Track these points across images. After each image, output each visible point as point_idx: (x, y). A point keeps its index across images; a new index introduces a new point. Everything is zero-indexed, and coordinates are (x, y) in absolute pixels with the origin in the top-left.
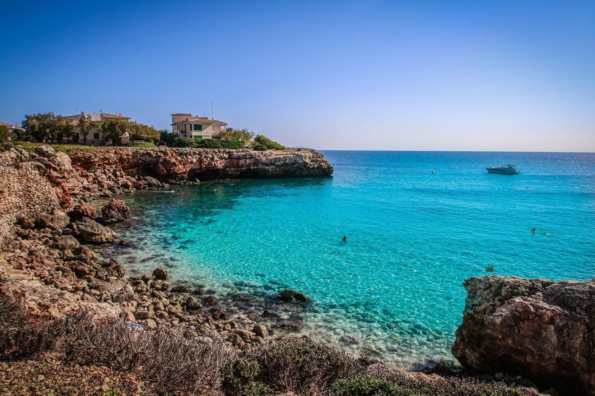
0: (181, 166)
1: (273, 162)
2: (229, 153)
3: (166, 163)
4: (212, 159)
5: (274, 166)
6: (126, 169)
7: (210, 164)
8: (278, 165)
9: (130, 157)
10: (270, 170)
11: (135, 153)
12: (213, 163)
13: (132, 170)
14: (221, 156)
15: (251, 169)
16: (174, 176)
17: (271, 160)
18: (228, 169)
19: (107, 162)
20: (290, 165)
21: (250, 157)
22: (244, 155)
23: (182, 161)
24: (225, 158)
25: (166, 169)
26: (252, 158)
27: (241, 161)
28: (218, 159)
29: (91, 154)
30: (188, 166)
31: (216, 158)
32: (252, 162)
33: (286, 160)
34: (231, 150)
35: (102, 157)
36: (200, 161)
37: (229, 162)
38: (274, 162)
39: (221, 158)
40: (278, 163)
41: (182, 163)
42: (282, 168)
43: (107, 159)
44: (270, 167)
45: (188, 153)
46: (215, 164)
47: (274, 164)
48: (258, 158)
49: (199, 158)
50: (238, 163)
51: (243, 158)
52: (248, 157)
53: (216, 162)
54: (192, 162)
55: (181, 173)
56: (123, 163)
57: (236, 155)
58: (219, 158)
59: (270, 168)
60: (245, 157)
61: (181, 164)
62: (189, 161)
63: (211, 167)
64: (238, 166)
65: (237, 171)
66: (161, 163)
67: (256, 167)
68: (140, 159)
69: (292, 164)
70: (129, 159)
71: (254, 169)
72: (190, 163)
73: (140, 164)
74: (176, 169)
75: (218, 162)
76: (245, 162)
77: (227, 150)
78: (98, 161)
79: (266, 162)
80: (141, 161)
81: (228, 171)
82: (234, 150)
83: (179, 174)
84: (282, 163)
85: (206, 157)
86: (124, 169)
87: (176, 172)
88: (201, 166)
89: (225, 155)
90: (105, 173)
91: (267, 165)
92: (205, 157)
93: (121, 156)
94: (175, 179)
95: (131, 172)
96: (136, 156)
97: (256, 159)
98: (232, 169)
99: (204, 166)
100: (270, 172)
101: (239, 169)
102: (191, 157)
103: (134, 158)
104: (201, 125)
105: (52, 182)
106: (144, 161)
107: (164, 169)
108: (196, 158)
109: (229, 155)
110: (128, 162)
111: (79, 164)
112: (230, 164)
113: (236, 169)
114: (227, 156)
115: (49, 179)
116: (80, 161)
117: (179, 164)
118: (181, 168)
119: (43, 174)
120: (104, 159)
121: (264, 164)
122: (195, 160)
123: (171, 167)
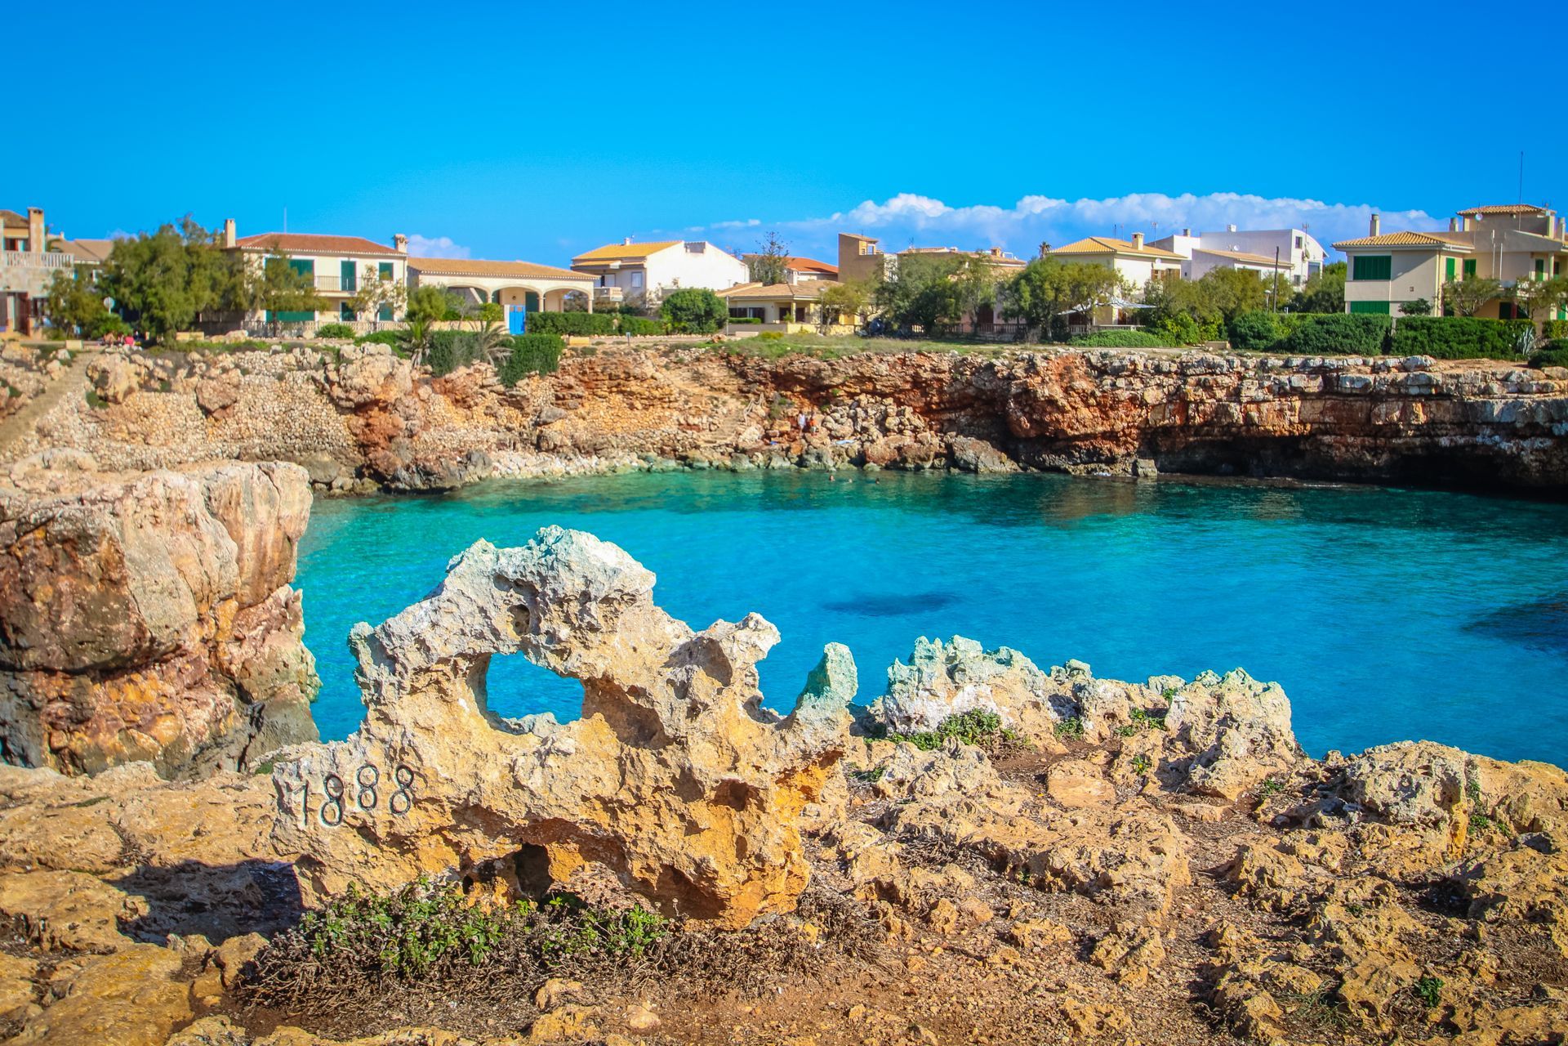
0: (1084, 413)
1: (1540, 418)
2: (1322, 370)
3: (1027, 396)
4: (1235, 394)
5: (1548, 443)
6: (937, 412)
7: (1222, 410)
9: (946, 377)
10: (1527, 458)
11: (959, 365)
12: (1235, 409)
13: (953, 416)
14: (1281, 385)
15: (1437, 445)
16: (1061, 444)
17: (1532, 411)
18: (1327, 439)
19: (870, 386)
21: (1430, 391)
22: (1394, 384)
23: (1093, 394)
24: (1303, 395)
25: (1030, 420)
26: (1448, 396)
27: (1383, 408)
28: (1260, 395)
29: (824, 365)
30: (1122, 412)
31: (1251, 390)
32: (1447, 418)
34: (1332, 361)
35: (851, 373)
36: (1178, 399)
37: (1333, 408)
38: (1549, 420)
39: (1282, 392)
41: (1092, 401)
43: (870, 379)
44: (1526, 444)
45: (1123, 368)
46: (1247, 416)
47: (1548, 433)
48: (1473, 399)
49: (1178, 388)
50: (1369, 419)
51: (1388, 394)
52: (1414, 391)
53: (1251, 407)
54: (1137, 401)
55: (1094, 436)
56: (924, 394)
57: (1352, 381)
58: (1270, 389)
59: (1529, 451)
60: (1399, 393)
61: (1088, 406)
62: (1125, 395)
63: (1232, 425)
65: (1375, 450)
66: (1017, 397)
67: (1462, 440)
68: (969, 383)
70: (940, 380)
71: (1455, 448)
72: (1133, 399)
73: (974, 398)
74: (1064, 420)
75: (1265, 407)
76: (1404, 411)
77: (1316, 361)
78: (843, 384)
79: (1507, 419)
80: (971, 391)
81: (1330, 446)
82: (1354, 360)
83: (1076, 438)
85: (1207, 387)
86: (926, 411)
87: (1063, 431)
88: (1186, 417)
89: (1299, 381)
90: (854, 418)
91: (1508, 430)
92: (1198, 384)
93: (917, 373)
94: (1070, 456)
95: (949, 420)
96: (962, 374)
97: (1463, 403)
98: (1350, 440)
99: (1198, 420)
100: (1526, 468)
101: (1381, 441)
102: (1138, 384)
103: (955, 380)
104: (1388, 259)
105: (337, 405)
106: (979, 390)
107: (1023, 419)
108: (1160, 386)
109: (1327, 381)
110: (941, 392)
111: (798, 389)
112: (1339, 420)
113: (1369, 441)
114: (1315, 385)
115: (332, 400)
116: (800, 382)
117: (1080, 405)
118: (1084, 419)
119: (321, 391)
120: (861, 379)
121: (1498, 427)
122: (1152, 395)
123: (1044, 412)
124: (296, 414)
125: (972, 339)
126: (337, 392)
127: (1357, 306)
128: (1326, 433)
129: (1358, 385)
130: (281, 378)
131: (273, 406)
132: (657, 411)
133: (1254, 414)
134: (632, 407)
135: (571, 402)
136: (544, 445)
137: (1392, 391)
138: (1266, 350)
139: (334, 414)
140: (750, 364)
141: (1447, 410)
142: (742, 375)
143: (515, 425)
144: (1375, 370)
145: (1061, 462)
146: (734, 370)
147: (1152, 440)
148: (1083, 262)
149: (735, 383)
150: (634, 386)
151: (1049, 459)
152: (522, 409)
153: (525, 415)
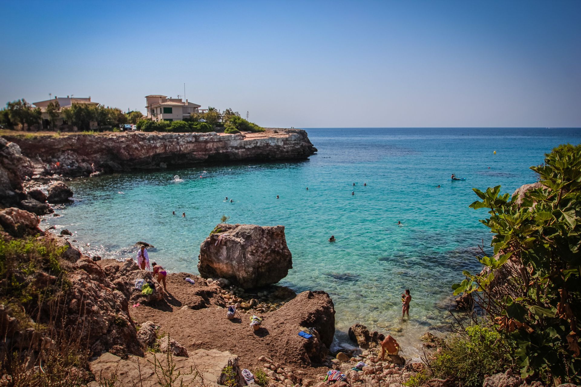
0: (144, 151)
1: (243, 145)
2: (195, 136)
3: (128, 148)
4: (178, 143)
5: (244, 150)
7: (174, 148)
8: (249, 148)
10: (240, 153)
12: (178, 147)
13: (95, 155)
14: (187, 140)
15: (220, 153)
18: (195, 153)
19: (71, 148)
20: (262, 148)
21: (218, 140)
22: (211, 139)
24: (191, 142)
25: (129, 154)
26: (221, 141)
27: (209, 145)
28: (183, 144)
30: (151, 150)
31: (181, 142)
32: (221, 146)
33: (257, 143)
34: (197, 134)
35: (65, 143)
36: (165, 146)
37: (196, 146)
38: (245, 145)
39: (187, 142)
40: (249, 147)
42: (254, 151)
44: (240, 150)
45: (151, 137)
46: (180, 149)
47: (244, 148)
48: (227, 141)
49: (164, 143)
50: (205, 147)
51: (210, 141)
52: (215, 140)
53: (181, 146)
54: (155, 147)
55: (145, 158)
58: (184, 142)
62: (153, 145)
63: (177, 151)
64: (206, 150)
65: (205, 155)
66: (124, 148)
67: (225, 151)
68: (103, 145)
69: (264, 147)
70: (92, 144)
71: (223, 153)
73: (104, 149)
74: (139, 154)
75: (184, 146)
76: (213, 145)
79: (236, 145)
81: (195, 155)
83: (141, 159)
84: (253, 146)
85: (171, 142)
86: (86, 154)
87: (139, 157)
88: (166, 150)
89: (191, 139)
91: (236, 148)
92: (169, 141)
95: (95, 157)
96: (99, 142)
97: (225, 142)
98: (200, 153)
99: (169, 151)
100: (239, 155)
101: (207, 153)
103: (97, 144)
106: (107, 146)
108: (160, 142)
112: (198, 148)
113: (204, 153)
114: (194, 140)
118: (143, 153)
120: (69, 145)
122: (158, 145)
123: (133, 151)
129: (203, 140)
137: (211, 140)
141: (221, 144)
144: (208, 136)
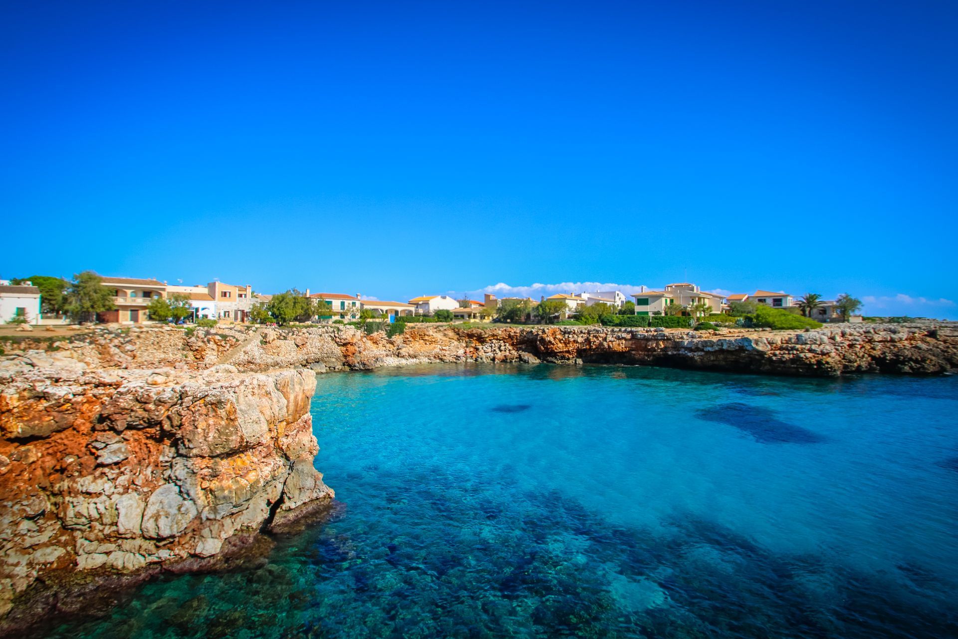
0: (560, 345)
1: (700, 346)
2: (631, 332)
3: (543, 340)
4: (605, 339)
5: (703, 353)
6: (516, 345)
7: (601, 344)
8: (711, 352)
9: (518, 334)
10: (696, 358)
11: (522, 331)
12: (605, 344)
13: (521, 346)
14: (619, 337)
15: (668, 354)
16: (553, 354)
17: (697, 344)
18: (633, 352)
19: (496, 337)
20: (733, 353)
21: (664, 338)
23: (562, 340)
24: (625, 339)
25: (544, 347)
26: (670, 339)
27: (650, 343)
28: (613, 339)
29: (482, 331)
30: (571, 345)
31: (610, 338)
32: (670, 346)
33: (722, 345)
34: (634, 329)
35: (490, 334)
36: (588, 341)
37: (635, 343)
38: (703, 346)
39: (619, 338)
40: (710, 349)
41: (562, 341)
42: (721, 356)
43: (496, 335)
44: (696, 354)
45: (571, 332)
46: (609, 346)
47: (702, 350)
48: (678, 340)
49: (588, 338)
50: (646, 346)
51: (651, 339)
52: (660, 338)
54: (575, 342)
55: (563, 352)
56: (512, 340)
57: (640, 335)
58: (615, 338)
59: (697, 356)
60: (655, 339)
61: (561, 343)
62: (572, 340)
63: (604, 348)
64: (645, 349)
65: (648, 356)
66: (540, 341)
67: (675, 353)
68: (525, 336)
69: (737, 351)
70: (517, 336)
71: (673, 355)
72: (574, 341)
74: (554, 347)
75: (614, 343)
76: (657, 344)
77: (629, 329)
78: (488, 337)
79: (689, 346)
80: (526, 339)
81: (634, 354)
82: (640, 329)
83: (559, 352)
84: (717, 349)
85: (597, 337)
86: (512, 345)
87: (554, 351)
88: (590, 346)
89: (624, 335)
90: (491, 347)
91: (691, 350)
92: (594, 336)
93: (510, 334)
94: (556, 358)
95: (519, 347)
96: (523, 334)
97: (674, 341)
98: (641, 353)
99: (594, 347)
100: (696, 361)
101: (650, 353)
102: (575, 336)
103: (521, 335)
104: (648, 299)
105: (338, 344)
106: (528, 338)
107: (542, 347)
108: (582, 337)
109: (633, 335)
110: (517, 339)
111: (475, 338)
112: (637, 347)
113: (646, 353)
114: (629, 336)
115: (336, 342)
116: (476, 337)
117: (558, 343)
118: (560, 347)
119: (333, 340)
120: (493, 335)
121: (686, 348)
122: (580, 340)
123: (548, 345)
124: (325, 346)
125: (525, 323)
126: (338, 340)
127: (638, 313)
128: (633, 350)
129: (642, 336)
130: (321, 336)
131: (318, 344)
132: (433, 345)
133: (611, 345)
134: (426, 344)
135: (408, 343)
136: (400, 355)
137: (653, 338)
138: (613, 326)
139: (336, 346)
140: (461, 331)
141: (670, 343)
142: (458, 334)
143: (391, 349)
144: (647, 332)
145: (553, 360)
146: (456, 333)
147: (580, 353)
148: (557, 301)
149: (456, 337)
150: (426, 338)
151: (550, 359)
152: (393, 344)
153: (394, 346)
